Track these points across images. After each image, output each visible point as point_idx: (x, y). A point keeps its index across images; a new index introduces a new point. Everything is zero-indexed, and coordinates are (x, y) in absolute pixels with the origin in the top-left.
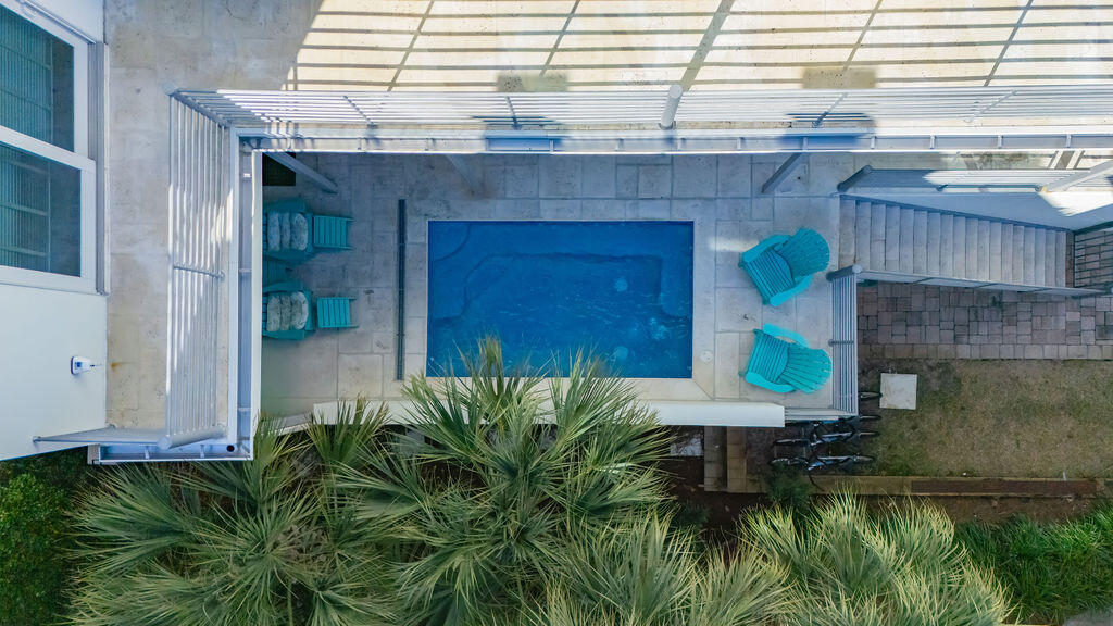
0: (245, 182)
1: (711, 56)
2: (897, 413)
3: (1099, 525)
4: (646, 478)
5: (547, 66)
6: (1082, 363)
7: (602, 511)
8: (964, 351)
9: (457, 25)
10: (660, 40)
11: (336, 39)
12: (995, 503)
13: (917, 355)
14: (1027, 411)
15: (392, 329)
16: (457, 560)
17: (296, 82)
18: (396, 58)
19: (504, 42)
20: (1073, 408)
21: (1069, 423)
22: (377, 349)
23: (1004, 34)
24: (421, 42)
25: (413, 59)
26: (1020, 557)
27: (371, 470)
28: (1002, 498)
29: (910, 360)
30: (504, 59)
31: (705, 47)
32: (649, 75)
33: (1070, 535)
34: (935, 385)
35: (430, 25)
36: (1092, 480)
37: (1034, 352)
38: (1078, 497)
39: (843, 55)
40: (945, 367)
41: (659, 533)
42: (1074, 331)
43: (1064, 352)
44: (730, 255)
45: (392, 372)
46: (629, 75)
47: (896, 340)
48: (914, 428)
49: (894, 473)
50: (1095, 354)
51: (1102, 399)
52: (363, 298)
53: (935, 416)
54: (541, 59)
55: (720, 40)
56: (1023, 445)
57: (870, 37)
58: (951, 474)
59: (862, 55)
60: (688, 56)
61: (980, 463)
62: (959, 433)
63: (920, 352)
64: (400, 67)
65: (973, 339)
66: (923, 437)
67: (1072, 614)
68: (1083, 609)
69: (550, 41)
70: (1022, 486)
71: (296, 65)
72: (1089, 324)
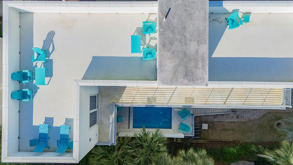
0: (115, 110)
1: (173, 96)
2: (205, 130)
3: (236, 148)
4: (165, 147)
5: (153, 96)
6: (234, 122)
7: (159, 152)
8: (215, 120)
9: (142, 91)
10: (167, 94)
11: (127, 93)
12: (220, 144)
13: (208, 121)
14: (225, 130)
15: (128, 121)
16: (141, 158)
17: (122, 98)
18: (135, 95)
19: (148, 94)
20: (232, 130)
21: (232, 132)
22: (125, 124)
23: (209, 94)
24: (138, 93)
25: (137, 95)
26: (224, 153)
27: (129, 145)
28: (221, 144)
29: (207, 121)
30: (148, 96)
31: (172, 95)
32: (166, 98)
33: (232, 150)
34: (211, 126)
35: (139, 91)
36: (235, 141)
37: (226, 121)
38: (233, 144)
39: (190, 96)
40: (212, 122)
41: (166, 155)
42: (233, 117)
43: (231, 120)
44: (177, 111)
45: (128, 128)
46: (163, 98)
47: (205, 118)
48: (207, 132)
49: (204, 139)
50: (236, 121)
51: (237, 128)
52: (124, 117)
53: (211, 131)
54: (152, 96)
55: (174, 94)
56: (225, 135)
57: (193, 94)
58: (213, 140)
59: (192, 96)
60: (171, 96)
61: (218, 138)
62: (214, 133)
63: (208, 120)
64: (135, 96)
65: (217, 118)
66: (209, 134)
67: (232, 162)
68: (234, 162)
69: (153, 94)
70: (224, 142)
71: (122, 96)
72: (235, 116)
